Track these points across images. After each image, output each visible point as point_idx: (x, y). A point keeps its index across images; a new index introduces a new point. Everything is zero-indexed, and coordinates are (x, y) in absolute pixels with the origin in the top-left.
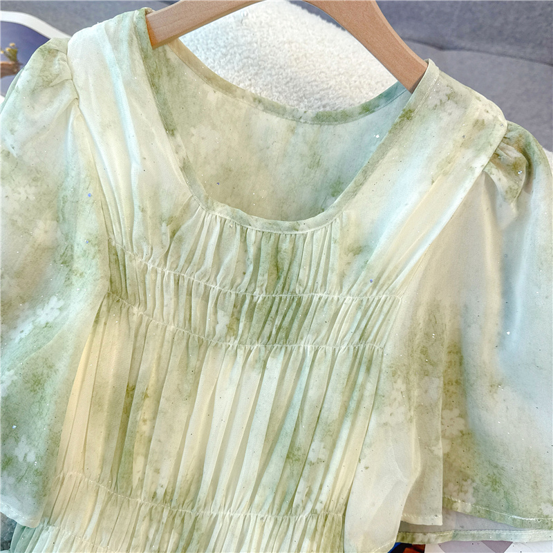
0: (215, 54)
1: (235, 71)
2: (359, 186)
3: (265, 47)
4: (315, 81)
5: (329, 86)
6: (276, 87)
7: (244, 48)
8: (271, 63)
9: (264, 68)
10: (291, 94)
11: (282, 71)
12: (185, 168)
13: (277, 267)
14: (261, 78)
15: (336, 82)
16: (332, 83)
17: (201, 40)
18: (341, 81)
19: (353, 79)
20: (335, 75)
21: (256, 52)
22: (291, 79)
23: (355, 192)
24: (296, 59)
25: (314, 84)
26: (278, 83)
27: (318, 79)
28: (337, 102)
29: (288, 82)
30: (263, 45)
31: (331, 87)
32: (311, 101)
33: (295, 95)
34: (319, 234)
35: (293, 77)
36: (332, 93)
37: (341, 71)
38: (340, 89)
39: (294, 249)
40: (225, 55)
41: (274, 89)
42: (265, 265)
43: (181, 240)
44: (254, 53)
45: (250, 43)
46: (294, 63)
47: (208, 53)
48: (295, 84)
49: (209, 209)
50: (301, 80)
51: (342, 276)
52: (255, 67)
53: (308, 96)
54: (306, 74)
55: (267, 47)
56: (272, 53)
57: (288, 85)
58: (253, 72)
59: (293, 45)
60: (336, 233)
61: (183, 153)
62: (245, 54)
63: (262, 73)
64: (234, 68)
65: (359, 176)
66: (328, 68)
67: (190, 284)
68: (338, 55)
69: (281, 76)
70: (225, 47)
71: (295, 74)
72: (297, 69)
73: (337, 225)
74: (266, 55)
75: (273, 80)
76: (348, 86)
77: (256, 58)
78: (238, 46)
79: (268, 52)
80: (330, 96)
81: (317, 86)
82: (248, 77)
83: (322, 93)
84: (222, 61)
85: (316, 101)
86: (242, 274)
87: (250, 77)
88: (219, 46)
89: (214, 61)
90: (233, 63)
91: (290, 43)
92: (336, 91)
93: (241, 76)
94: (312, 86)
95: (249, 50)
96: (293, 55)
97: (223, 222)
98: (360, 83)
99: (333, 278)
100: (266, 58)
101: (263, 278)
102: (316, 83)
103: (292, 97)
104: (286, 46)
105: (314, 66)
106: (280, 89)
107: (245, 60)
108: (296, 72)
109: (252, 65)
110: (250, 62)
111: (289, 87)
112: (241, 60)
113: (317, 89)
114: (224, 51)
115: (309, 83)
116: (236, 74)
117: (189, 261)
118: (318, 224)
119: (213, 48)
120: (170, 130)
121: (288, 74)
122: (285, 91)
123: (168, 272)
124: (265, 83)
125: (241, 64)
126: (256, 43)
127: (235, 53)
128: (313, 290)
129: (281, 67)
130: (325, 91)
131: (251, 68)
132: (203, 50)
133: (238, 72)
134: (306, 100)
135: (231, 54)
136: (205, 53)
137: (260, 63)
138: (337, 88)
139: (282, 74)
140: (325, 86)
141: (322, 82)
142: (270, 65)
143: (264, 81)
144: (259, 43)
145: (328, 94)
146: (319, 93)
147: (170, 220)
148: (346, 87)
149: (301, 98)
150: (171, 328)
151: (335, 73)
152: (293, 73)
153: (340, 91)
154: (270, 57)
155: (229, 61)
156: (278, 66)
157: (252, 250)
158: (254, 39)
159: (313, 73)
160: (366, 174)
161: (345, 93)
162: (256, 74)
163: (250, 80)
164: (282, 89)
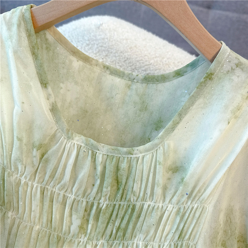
0: (82, 44)
1: (94, 54)
2: (176, 124)
3: (112, 41)
4: (142, 60)
5: (150, 63)
6: (118, 63)
7: (100, 41)
8: (116, 50)
9: (111, 53)
10: (128, 67)
11: (122, 54)
12: (54, 109)
13: (117, 181)
14: (109, 58)
15: (154, 61)
16: (152, 61)
17: (75, 37)
18: (157, 61)
19: (165, 60)
20: (153, 58)
21: (107, 44)
22: (127, 59)
23: (173, 128)
24: (130, 48)
25: (141, 62)
26: (120, 61)
27: (143, 59)
28: (156, 72)
29: (125, 61)
30: (111, 40)
31: (151, 64)
32: (139, 72)
33: (130, 68)
34: (148, 157)
35: (129, 57)
36: (152, 67)
37: (157, 55)
38: (157, 65)
39: (130, 167)
40: (88, 45)
41: (117, 64)
42: (108, 180)
43: (47, 161)
44: (105, 44)
45: (103, 39)
46: (129, 50)
47: (78, 44)
48: (129, 61)
49: (69, 138)
50: (134, 59)
51: (165, 189)
52: (106, 52)
53: (138, 68)
54: (136, 56)
55: (113, 42)
56: (116, 45)
57: (125, 62)
58: (105, 54)
59: (129, 41)
60: (160, 158)
61: (52, 100)
62: (100, 45)
63: (110, 55)
64: (93, 52)
65: (175, 118)
66: (149, 54)
67: (52, 194)
68: (155, 47)
69: (121, 57)
70: (89, 40)
71: (129, 56)
72: (131, 53)
73: (160, 151)
74: (112, 45)
75: (117, 59)
76: (161, 63)
77: (106, 47)
78: (96, 40)
79: (114, 44)
80: (151, 69)
81: (143, 63)
82: (101, 57)
83: (146, 67)
84: (86, 48)
85: (143, 72)
86: (92, 186)
87: (103, 57)
88: (85, 40)
89: (82, 48)
90: (93, 49)
91: (127, 39)
92: (154, 66)
93: (97, 56)
94: (140, 63)
95: (103, 43)
96: (128, 46)
97: (79, 148)
98: (169, 62)
99: (158, 191)
100: (112, 47)
101: (107, 190)
102: (142, 62)
103: (128, 69)
104: (125, 41)
105: (141, 52)
106: (120, 64)
107: (100, 48)
108: (130, 55)
109: (104, 51)
110: (103, 49)
111: (126, 63)
112: (97, 48)
113: (143, 65)
114: (88, 42)
115: (138, 61)
116: (95, 55)
117: (52, 176)
118: (147, 150)
119: (81, 41)
120: (44, 84)
121: (125, 56)
122: (124, 66)
123: (36, 185)
124: (112, 61)
125: (97, 50)
126: (107, 39)
127: (94, 44)
128: (144, 199)
129: (121, 52)
130: (148, 66)
131: (103, 52)
132: (76, 42)
133: (96, 54)
134: (136, 71)
135: (92, 45)
136: (77, 44)
137: (109, 50)
138: (155, 64)
139: (122, 56)
140: (148, 63)
141: (146, 61)
142: (115, 51)
143: (111, 60)
144: (108, 39)
145: (150, 68)
146: (144, 67)
147: (40, 147)
148: (160, 64)
149: (134, 69)
150: (37, 228)
151: (153, 56)
152: (129, 55)
153: (157, 66)
154: (115, 46)
155: (90, 48)
156: (120, 52)
157: (99, 168)
158: (106, 37)
159: (140, 56)
160: (181, 116)
161: (160, 68)
162: (107, 56)
163: (103, 59)
164: (122, 64)
